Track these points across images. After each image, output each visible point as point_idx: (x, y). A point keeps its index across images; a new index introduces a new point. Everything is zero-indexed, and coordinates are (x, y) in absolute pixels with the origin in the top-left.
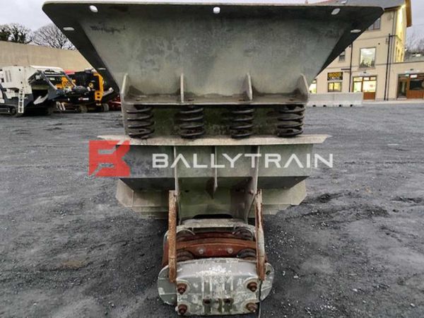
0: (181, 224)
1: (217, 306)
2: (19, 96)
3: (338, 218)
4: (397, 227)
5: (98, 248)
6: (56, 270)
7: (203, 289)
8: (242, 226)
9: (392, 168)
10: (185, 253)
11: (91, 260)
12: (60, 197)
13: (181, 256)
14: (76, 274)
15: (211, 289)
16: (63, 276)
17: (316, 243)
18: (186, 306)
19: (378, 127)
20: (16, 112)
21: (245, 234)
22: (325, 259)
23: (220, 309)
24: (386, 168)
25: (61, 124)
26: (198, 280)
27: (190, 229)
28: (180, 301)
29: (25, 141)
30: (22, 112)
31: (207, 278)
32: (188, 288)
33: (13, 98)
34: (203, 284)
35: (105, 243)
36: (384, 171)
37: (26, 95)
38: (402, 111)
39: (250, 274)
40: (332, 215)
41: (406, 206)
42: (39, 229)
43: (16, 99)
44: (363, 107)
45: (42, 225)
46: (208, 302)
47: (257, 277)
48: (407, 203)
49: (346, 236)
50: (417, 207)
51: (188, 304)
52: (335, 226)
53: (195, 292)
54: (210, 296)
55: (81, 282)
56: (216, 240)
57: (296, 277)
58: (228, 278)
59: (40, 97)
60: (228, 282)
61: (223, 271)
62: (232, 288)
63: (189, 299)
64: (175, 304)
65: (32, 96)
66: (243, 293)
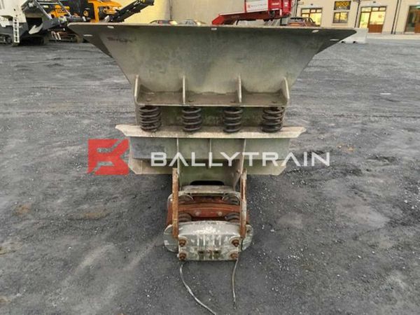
0: (182, 190)
1: (209, 255)
2: (14, 25)
3: (316, 176)
4: (366, 187)
5: (113, 201)
6: (81, 219)
7: (198, 244)
8: (230, 192)
9: (377, 122)
10: (184, 215)
11: (107, 212)
12: (72, 148)
13: (181, 217)
14: (97, 224)
15: (204, 244)
16: (87, 225)
17: (293, 200)
18: (185, 254)
19: (376, 71)
20: (12, 42)
21: (232, 199)
22: (298, 216)
23: (211, 257)
24: (372, 122)
25: (59, 59)
26: (195, 237)
27: (189, 194)
28: (180, 250)
29: (29, 81)
30: (18, 42)
31: (202, 235)
32: (187, 242)
33: (7, 26)
34: (198, 241)
35: (118, 195)
36: (370, 126)
37: (20, 24)
38: (405, 51)
39: (234, 233)
40: (312, 173)
41: (380, 166)
42: (61, 180)
43: (11, 27)
44: (366, 44)
45: (62, 176)
46: (201, 253)
47: (239, 236)
48: (381, 163)
49: (320, 194)
50: (389, 167)
51: (187, 253)
52: (312, 184)
53: (193, 245)
54: (204, 249)
55: (102, 230)
56: (210, 205)
57: (273, 231)
58: (217, 236)
59: (35, 26)
60: (217, 239)
61: (214, 231)
62: (220, 244)
63: (188, 249)
64: (177, 252)
65: (27, 25)
66: (228, 247)
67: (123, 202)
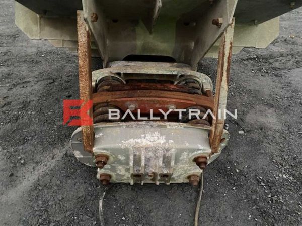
0: (107, 67)
1: (150, 178)
3: (277, 65)
5: (21, 86)
7: (131, 163)
8: (189, 74)
15: (143, 164)
17: (258, 91)
18: (110, 176)
21: (191, 85)
22: (270, 111)
23: (154, 180)
26: (125, 152)
27: (119, 74)
31: (139, 149)
32: (111, 159)
34: (132, 157)
35: (31, 79)
39: (200, 147)
40: (271, 61)
46: (137, 176)
47: (210, 150)
51: (113, 174)
52: (276, 73)
53: (121, 164)
54: (142, 171)
56: (153, 93)
58: (168, 150)
60: (168, 154)
61: (162, 140)
62: (172, 163)
63: (113, 169)
66: (186, 166)
67: (35, 88)
